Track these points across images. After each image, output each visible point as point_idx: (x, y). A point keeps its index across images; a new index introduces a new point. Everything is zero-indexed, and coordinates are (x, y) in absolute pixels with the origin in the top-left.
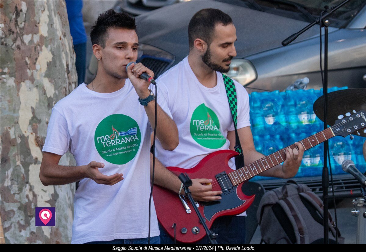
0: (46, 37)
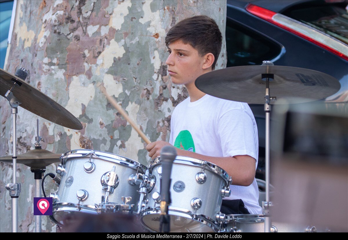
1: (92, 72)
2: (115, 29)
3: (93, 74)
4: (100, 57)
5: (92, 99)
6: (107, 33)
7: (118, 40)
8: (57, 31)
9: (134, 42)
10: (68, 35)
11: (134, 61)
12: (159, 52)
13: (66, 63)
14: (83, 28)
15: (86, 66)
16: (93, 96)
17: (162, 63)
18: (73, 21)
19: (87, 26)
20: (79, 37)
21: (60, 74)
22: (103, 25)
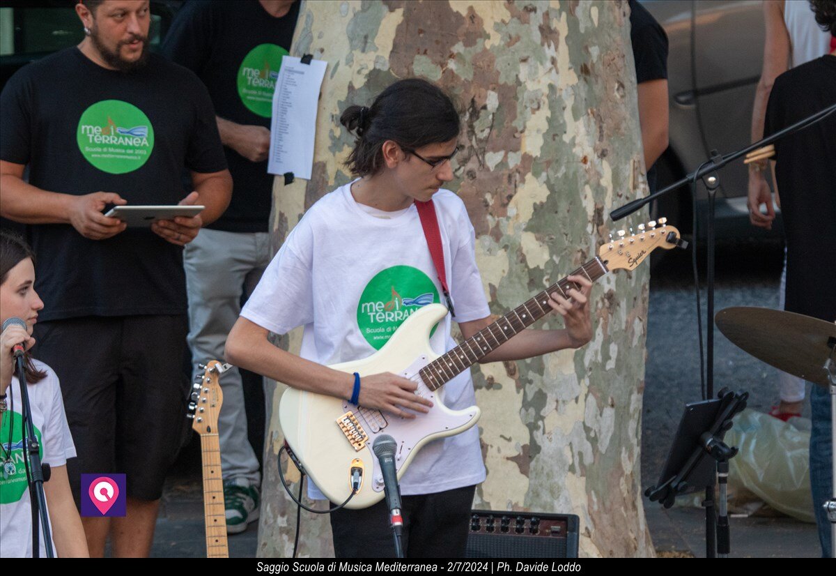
0: (537, 156)
1: (502, 229)
2: (531, 157)
3: (503, 233)
4: (511, 205)
5: (505, 275)
6: (519, 163)
7: (536, 175)
9: (560, 175)
10: (456, 170)
11: (563, 206)
12: (591, 187)
14: (478, 158)
15: (491, 221)
16: (507, 271)
17: (596, 205)
19: (484, 153)
20: (475, 173)
22: (511, 151)
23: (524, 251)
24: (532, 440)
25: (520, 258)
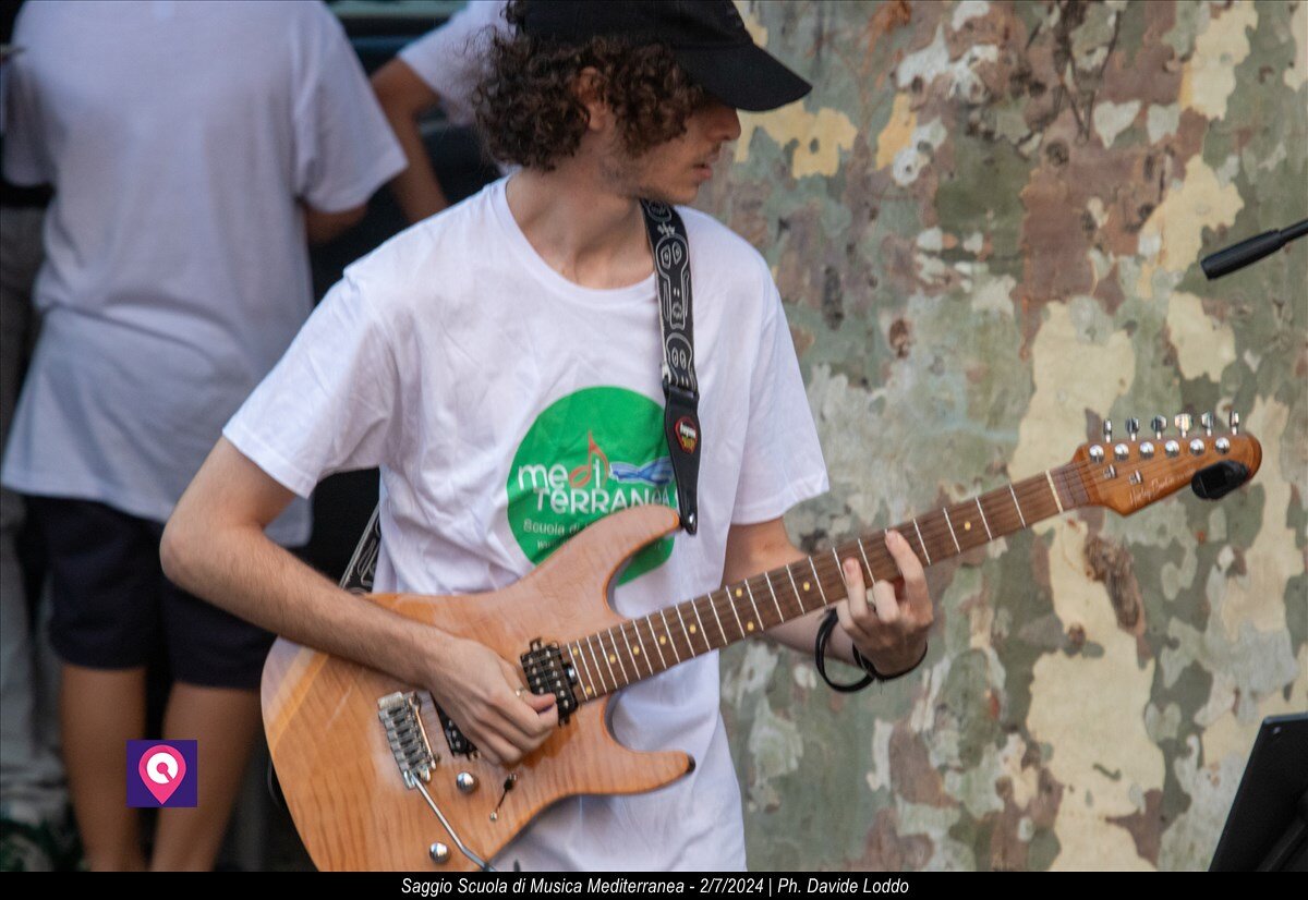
0: (1217, 118)
1: (1123, 284)
2: (1202, 118)
3: (1126, 293)
4: (1150, 227)
5: (1126, 390)
6: (1173, 131)
7: (1214, 160)
8: (983, 127)
9: (1271, 163)
10: (1023, 141)
13: (1022, 254)
14: (1076, 114)
15: (1097, 264)
16: (1130, 380)
18: (1038, 88)
19: (1091, 104)
20: (1066, 150)
21: (995, 295)
22: (1156, 101)
23: (1174, 338)
24: (1171, 779)
25: (1164, 354)
